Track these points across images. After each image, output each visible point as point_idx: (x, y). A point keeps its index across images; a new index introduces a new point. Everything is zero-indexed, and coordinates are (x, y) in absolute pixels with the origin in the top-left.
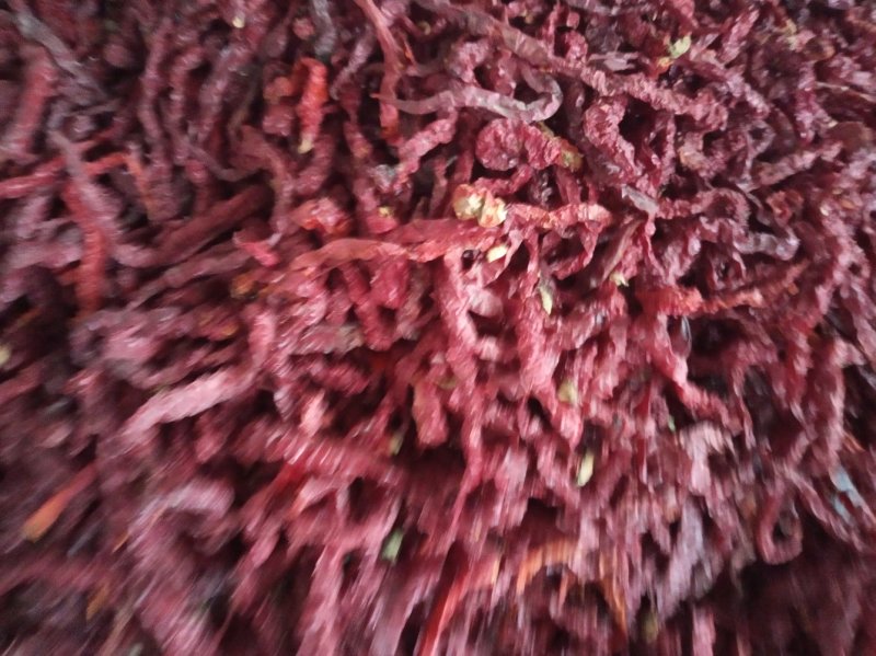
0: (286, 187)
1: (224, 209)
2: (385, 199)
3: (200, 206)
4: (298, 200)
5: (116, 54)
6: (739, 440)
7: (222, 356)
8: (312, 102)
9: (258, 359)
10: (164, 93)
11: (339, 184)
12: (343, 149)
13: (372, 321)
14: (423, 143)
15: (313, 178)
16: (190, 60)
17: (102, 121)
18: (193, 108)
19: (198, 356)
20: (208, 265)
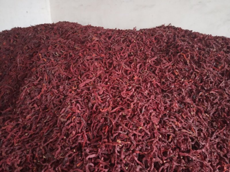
0: (103, 137)
1: (97, 139)
2: (112, 140)
3: (95, 138)
4: (104, 139)
5: (89, 122)
6: (143, 167)
7: (95, 153)
8: (106, 130)
9: (99, 153)
10: (93, 126)
11: (108, 138)
12: (109, 134)
13: (109, 151)
14: (115, 135)
15: (106, 137)
16: (96, 124)
17: (87, 129)
18: (96, 128)
19: (93, 152)
20: (95, 144)
